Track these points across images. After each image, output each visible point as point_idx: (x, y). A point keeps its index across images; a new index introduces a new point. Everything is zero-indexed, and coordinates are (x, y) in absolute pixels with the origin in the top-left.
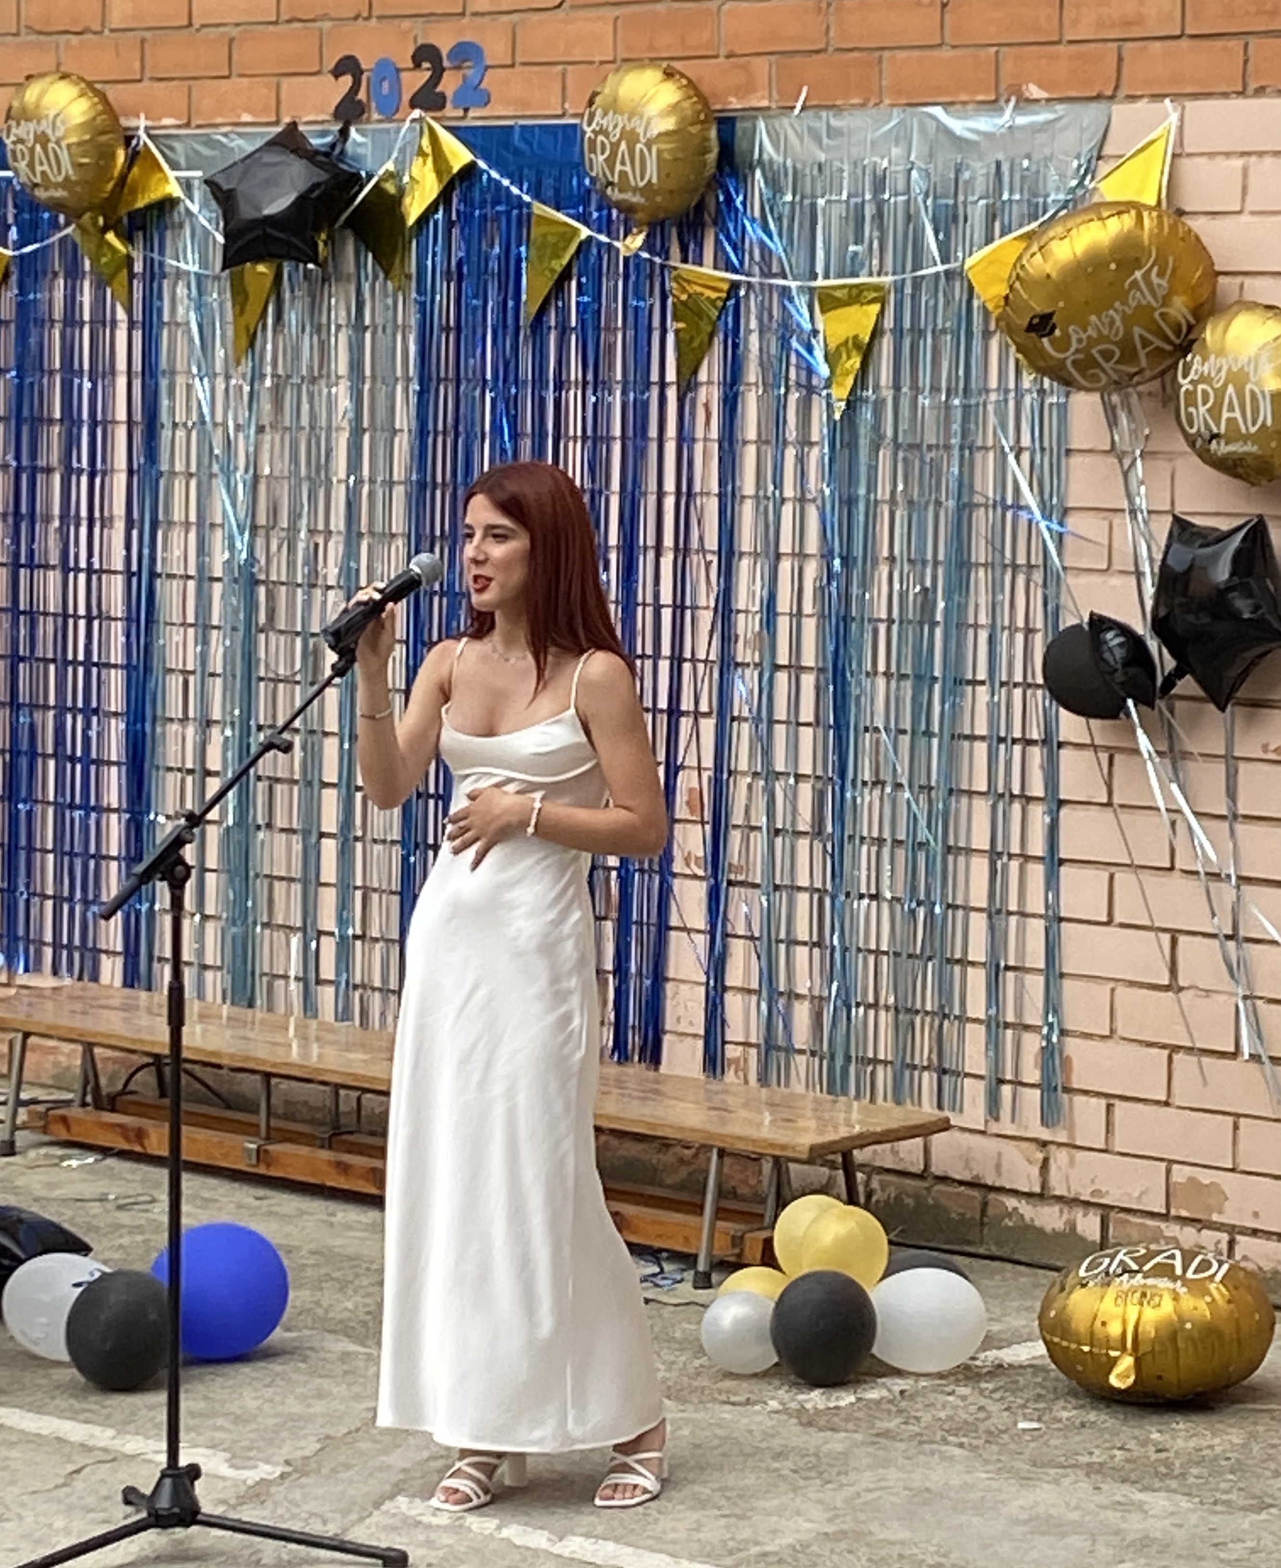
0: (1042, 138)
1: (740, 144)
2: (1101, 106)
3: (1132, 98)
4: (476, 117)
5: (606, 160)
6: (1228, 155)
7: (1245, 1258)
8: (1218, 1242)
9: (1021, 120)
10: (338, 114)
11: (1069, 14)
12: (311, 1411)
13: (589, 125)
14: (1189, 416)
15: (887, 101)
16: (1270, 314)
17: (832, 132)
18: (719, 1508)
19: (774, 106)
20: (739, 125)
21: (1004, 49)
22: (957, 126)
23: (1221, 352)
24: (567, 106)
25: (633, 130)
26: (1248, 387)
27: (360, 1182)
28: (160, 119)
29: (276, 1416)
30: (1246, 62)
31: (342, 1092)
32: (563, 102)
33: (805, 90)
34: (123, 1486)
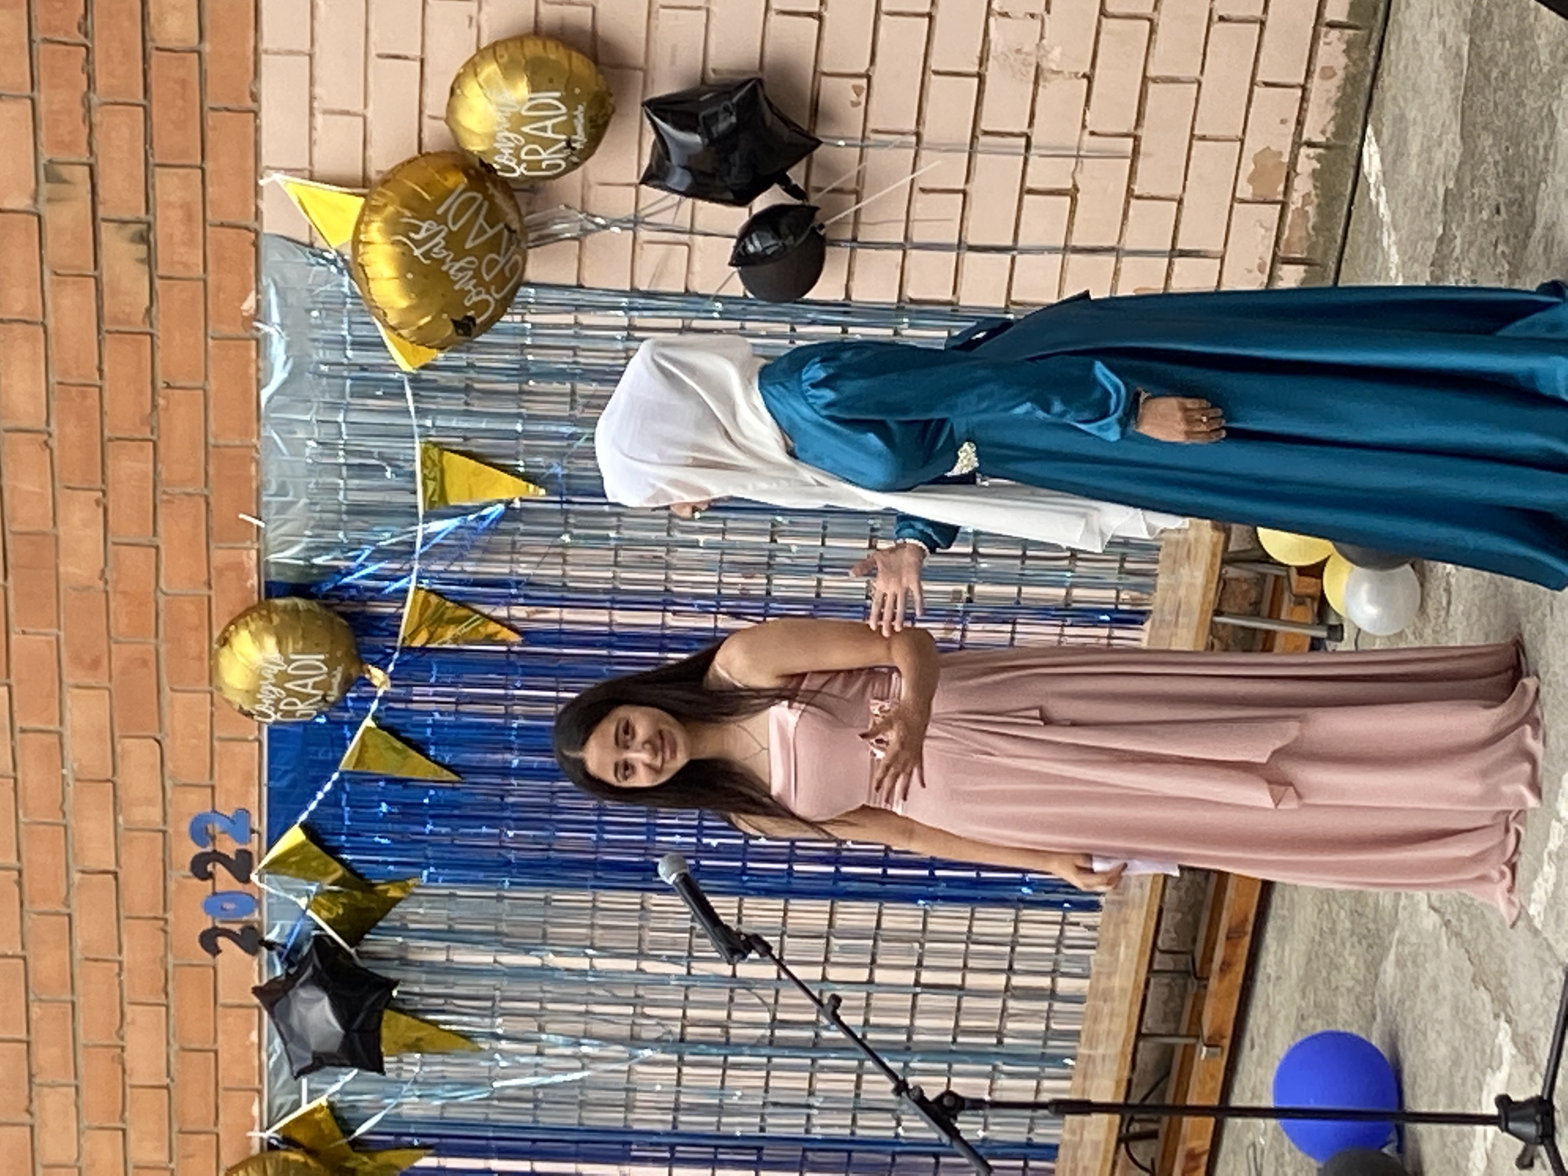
0: (292, 299)
1: (290, 577)
2: (263, 242)
3: (258, 214)
4: (260, 822)
5: (302, 702)
6: (312, 128)
7: (1323, 132)
8: (1308, 156)
9: (275, 317)
10: (252, 950)
11: (179, 271)
12: (1449, 997)
13: (269, 716)
14: (550, 167)
15: (254, 440)
16: (458, 91)
17: (282, 491)
18: (1545, 616)
19: (256, 546)
20: (273, 578)
21: (210, 331)
22: (279, 375)
23: (493, 137)
24: (251, 738)
25: (275, 676)
26: (524, 113)
27: (1239, 950)
28: (252, 1117)
29: (1453, 1029)
30: (227, 110)
31: (1156, 967)
32: (247, 740)
33: (241, 516)
34: (1517, 1170)
